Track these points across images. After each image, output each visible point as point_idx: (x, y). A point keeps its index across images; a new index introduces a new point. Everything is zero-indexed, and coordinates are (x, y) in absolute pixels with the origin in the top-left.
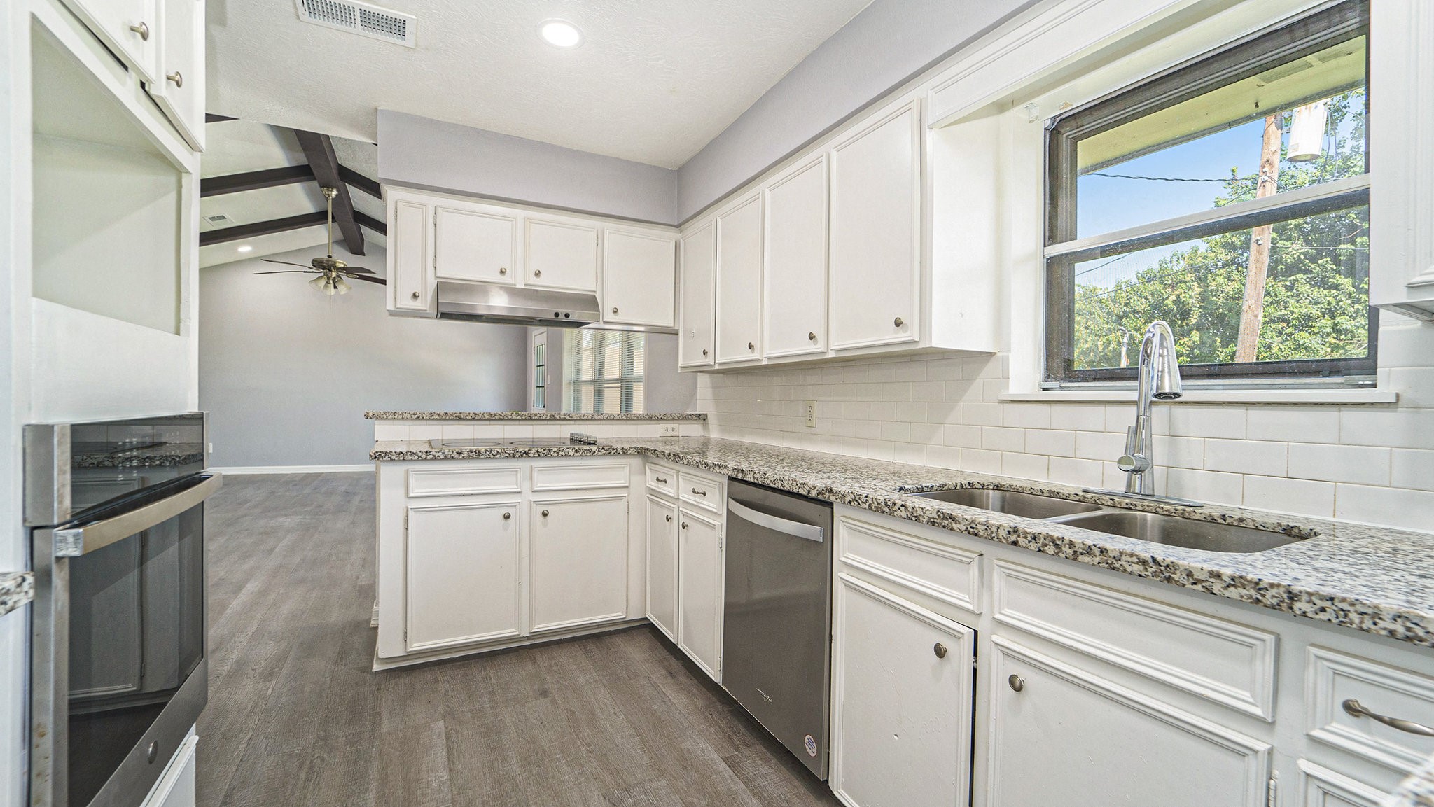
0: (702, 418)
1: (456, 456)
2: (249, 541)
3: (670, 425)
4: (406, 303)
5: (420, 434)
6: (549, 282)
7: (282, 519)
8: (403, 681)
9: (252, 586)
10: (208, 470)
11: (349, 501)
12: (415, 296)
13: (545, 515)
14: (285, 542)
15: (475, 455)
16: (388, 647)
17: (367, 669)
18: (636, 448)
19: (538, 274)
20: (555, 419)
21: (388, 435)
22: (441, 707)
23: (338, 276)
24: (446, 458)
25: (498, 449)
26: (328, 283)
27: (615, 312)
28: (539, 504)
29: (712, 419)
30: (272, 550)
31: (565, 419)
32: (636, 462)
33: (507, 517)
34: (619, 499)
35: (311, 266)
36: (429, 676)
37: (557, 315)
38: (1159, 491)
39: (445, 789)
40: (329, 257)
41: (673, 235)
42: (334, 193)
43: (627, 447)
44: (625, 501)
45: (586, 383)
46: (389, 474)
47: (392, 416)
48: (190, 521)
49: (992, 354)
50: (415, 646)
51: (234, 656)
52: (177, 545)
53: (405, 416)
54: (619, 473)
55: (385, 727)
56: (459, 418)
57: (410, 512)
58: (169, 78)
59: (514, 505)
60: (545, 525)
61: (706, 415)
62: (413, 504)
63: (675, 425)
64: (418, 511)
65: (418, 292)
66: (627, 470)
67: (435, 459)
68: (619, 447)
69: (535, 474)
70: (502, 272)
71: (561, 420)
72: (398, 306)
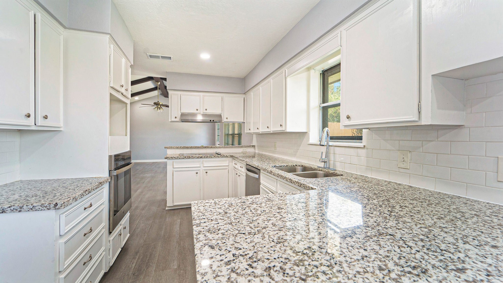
0: (254, 146)
1: (184, 158)
2: (139, 180)
3: (244, 149)
4: (174, 119)
5: (178, 152)
6: (209, 112)
7: (146, 175)
8: (172, 212)
9: (139, 191)
10: (132, 162)
11: (164, 170)
12: (176, 118)
13: (206, 173)
14: (147, 180)
15: (189, 158)
16: (169, 204)
17: (165, 209)
18: (230, 156)
19: (206, 110)
20: (212, 148)
21: (170, 152)
22: (180, 217)
23: (160, 107)
24: (182, 158)
25: (194, 156)
26: (158, 109)
27: (227, 118)
28: (205, 170)
29: (256, 147)
30: (144, 182)
31: (215, 148)
32: (231, 159)
33: (197, 173)
34: (226, 169)
35: (153, 104)
36: (178, 211)
37: (211, 121)
38: (331, 167)
39: (178, 231)
40: (158, 101)
41: (244, 96)
42: (159, 83)
43: (228, 155)
44: (227, 169)
45: (230, 134)
46: (169, 162)
47: (171, 148)
48: (127, 173)
49: (307, 132)
50: (176, 204)
51: (136, 205)
52: (124, 178)
53: (174, 147)
54: (225, 162)
55: (167, 220)
56: (187, 148)
57: (174, 172)
58: (126, 90)
59: (199, 170)
60: (207, 175)
61: (255, 146)
62: (175, 170)
63: (246, 149)
64: (176, 171)
65: (177, 116)
66: (228, 161)
67: (180, 158)
68: (226, 155)
69: (204, 162)
70: (197, 110)
71: (214, 148)
72: (172, 120)
